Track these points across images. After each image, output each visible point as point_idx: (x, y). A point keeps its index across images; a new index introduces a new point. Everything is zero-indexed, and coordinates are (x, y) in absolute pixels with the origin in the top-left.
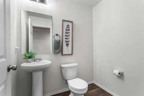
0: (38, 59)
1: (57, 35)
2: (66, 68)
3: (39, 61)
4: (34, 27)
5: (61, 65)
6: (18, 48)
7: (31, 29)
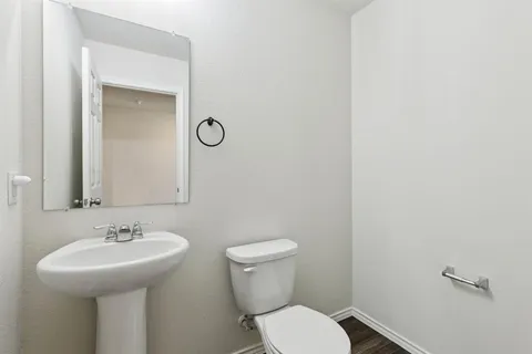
0: (127, 231)
1: (210, 121)
2: (252, 265)
3: (128, 236)
4: (107, 89)
5: (229, 250)
6: (27, 179)
7: (92, 96)
